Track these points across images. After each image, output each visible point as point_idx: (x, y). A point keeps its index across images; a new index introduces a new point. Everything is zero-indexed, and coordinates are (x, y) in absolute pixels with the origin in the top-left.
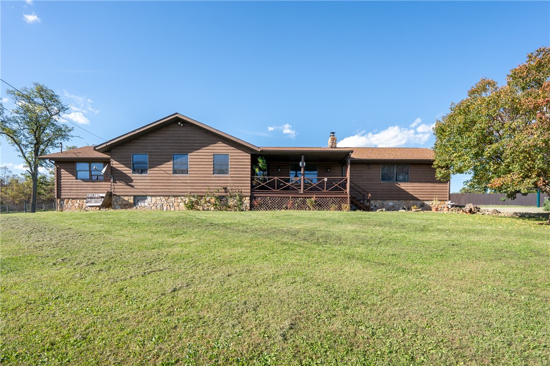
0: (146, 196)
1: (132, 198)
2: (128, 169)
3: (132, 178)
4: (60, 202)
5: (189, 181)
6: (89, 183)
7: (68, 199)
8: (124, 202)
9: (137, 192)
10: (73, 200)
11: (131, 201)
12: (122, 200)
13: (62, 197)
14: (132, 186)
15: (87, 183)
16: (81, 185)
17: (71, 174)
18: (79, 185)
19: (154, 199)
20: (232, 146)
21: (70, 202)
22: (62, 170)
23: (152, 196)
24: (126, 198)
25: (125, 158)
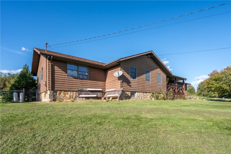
0: (135, 92)
1: (130, 93)
2: (128, 75)
3: (130, 81)
4: (53, 93)
5: (150, 85)
6: (78, 80)
7: (60, 91)
8: (127, 95)
9: (132, 89)
10: (65, 92)
11: (130, 95)
12: (125, 94)
13: (56, 89)
14: (130, 86)
15: (77, 80)
16: (72, 80)
17: (64, 71)
18: (71, 80)
19: (138, 93)
20: (162, 71)
21: (62, 94)
22: (55, 67)
23: (138, 92)
24: (127, 93)
25: (127, 68)
